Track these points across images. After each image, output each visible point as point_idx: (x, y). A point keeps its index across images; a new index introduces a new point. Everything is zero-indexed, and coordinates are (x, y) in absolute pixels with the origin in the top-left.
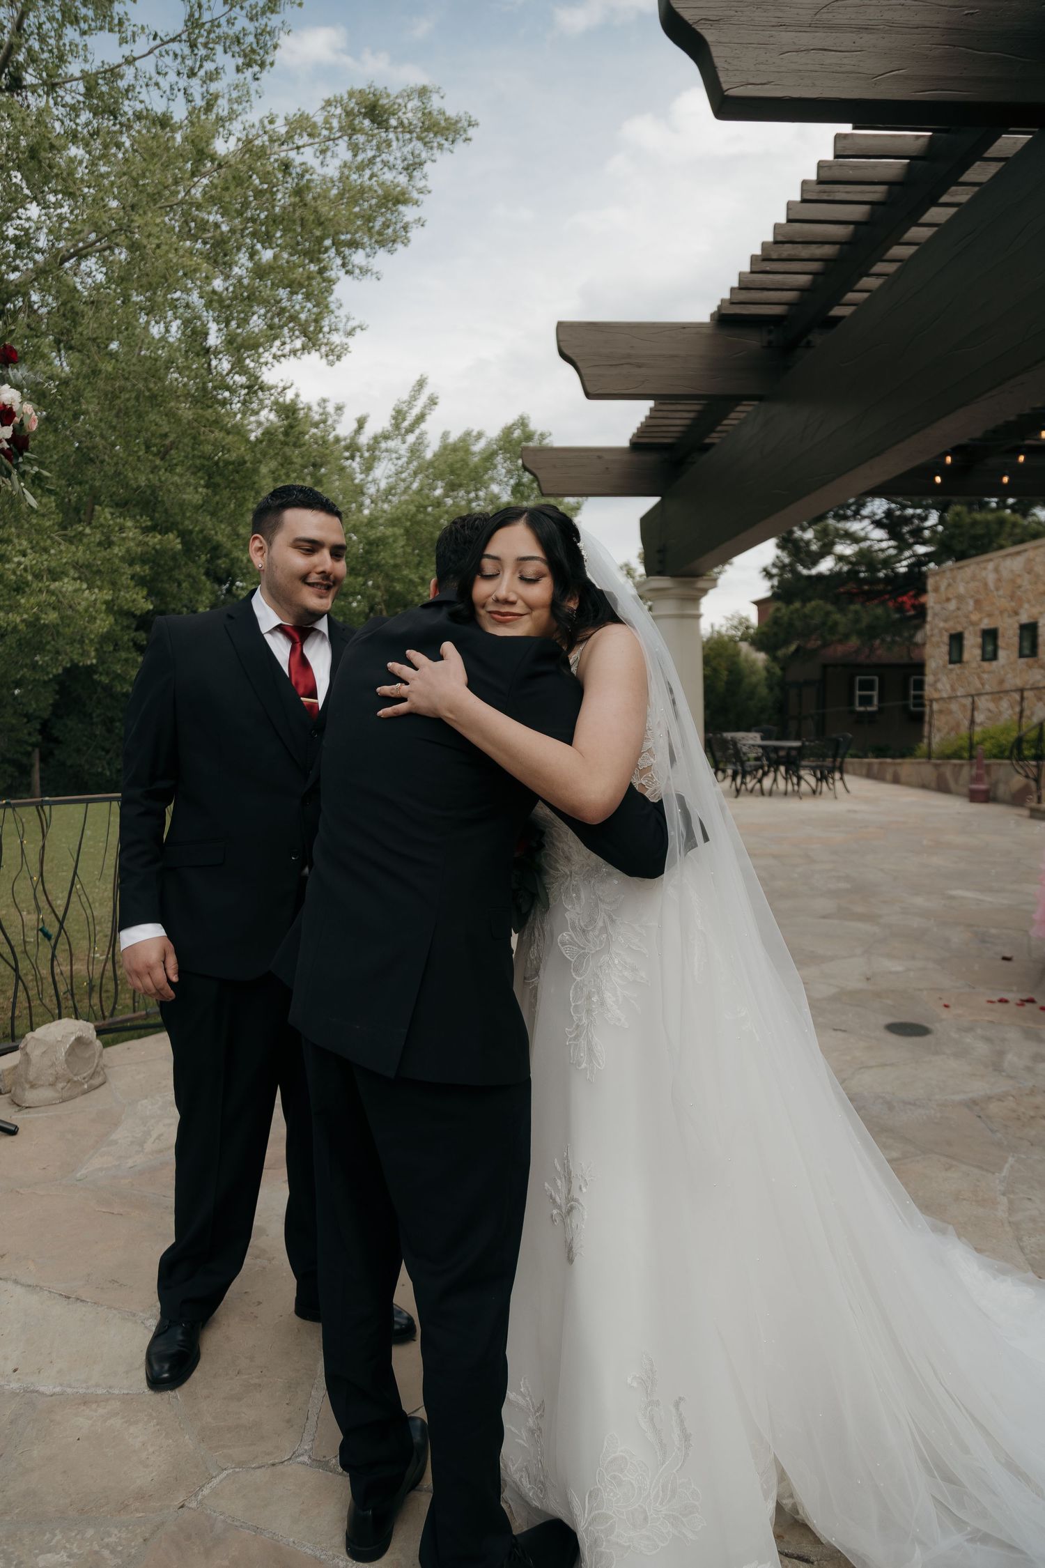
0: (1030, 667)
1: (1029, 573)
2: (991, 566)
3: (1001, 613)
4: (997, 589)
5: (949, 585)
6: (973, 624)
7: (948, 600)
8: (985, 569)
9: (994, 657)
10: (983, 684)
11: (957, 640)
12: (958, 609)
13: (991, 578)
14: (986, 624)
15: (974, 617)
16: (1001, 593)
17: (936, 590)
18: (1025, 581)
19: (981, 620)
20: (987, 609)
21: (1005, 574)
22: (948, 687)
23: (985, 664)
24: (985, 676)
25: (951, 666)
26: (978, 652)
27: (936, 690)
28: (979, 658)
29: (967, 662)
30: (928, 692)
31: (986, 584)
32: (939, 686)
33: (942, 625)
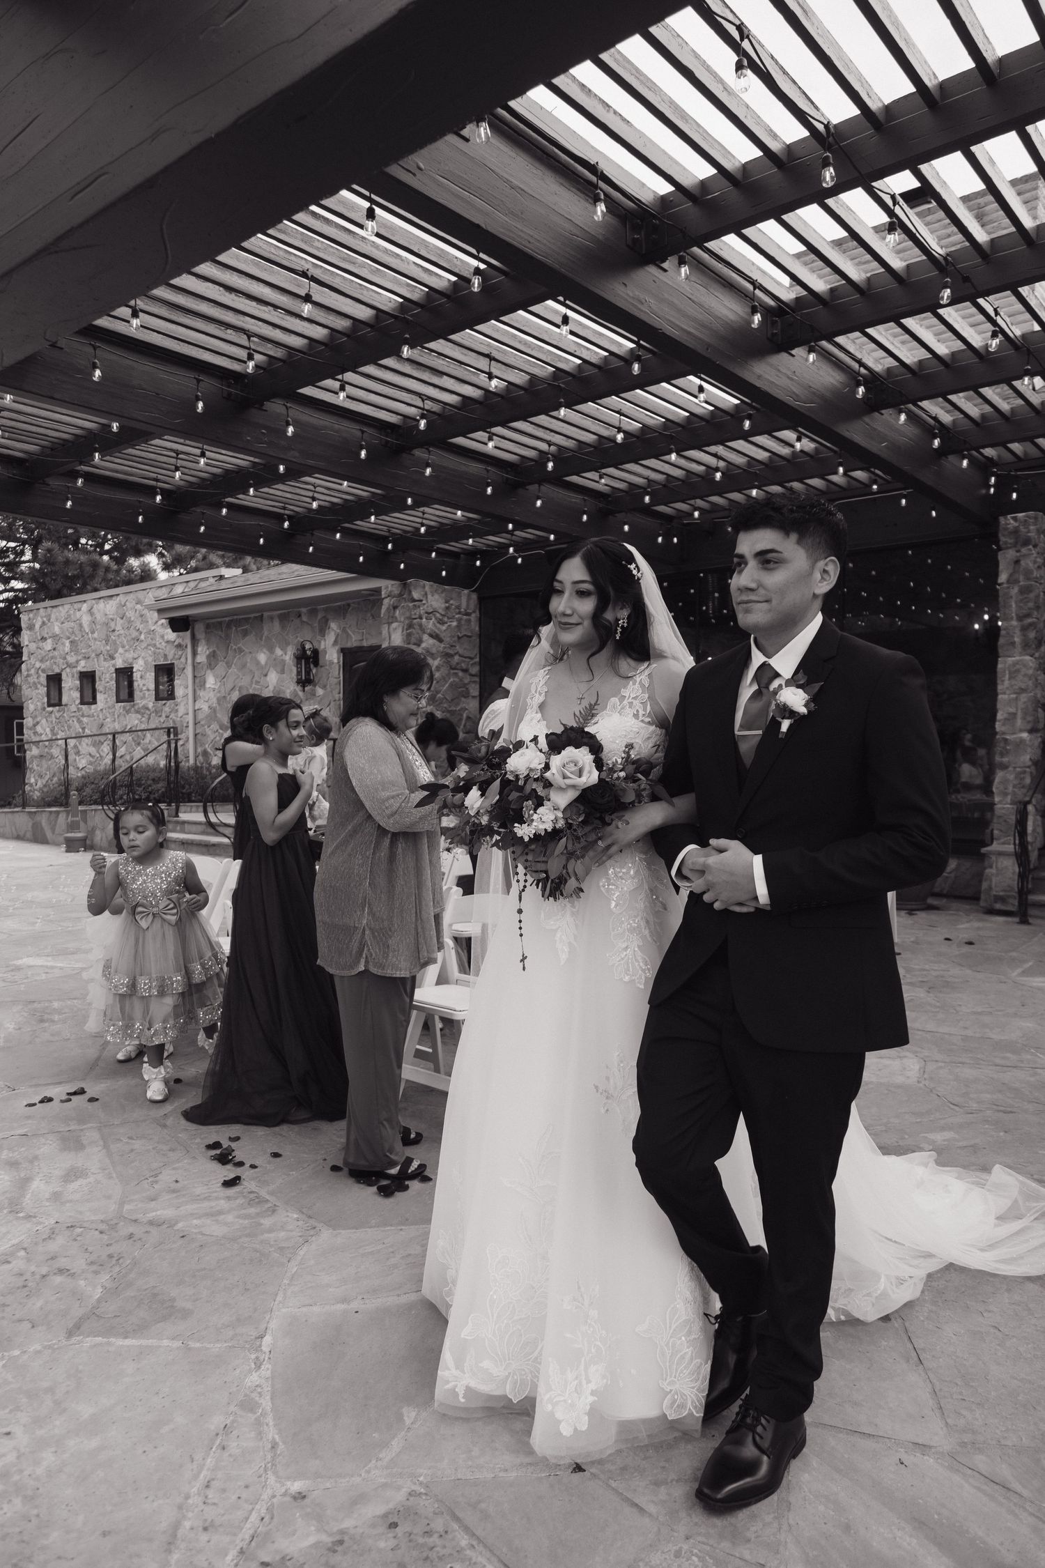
0: (128, 712)
1: (122, 618)
2: (85, 607)
3: (98, 655)
4: (93, 632)
5: (44, 623)
6: (69, 665)
7: (44, 639)
8: (79, 610)
9: (94, 701)
10: (83, 729)
11: (55, 681)
12: (54, 649)
13: (86, 620)
14: (83, 666)
15: (72, 659)
16: (96, 635)
17: (31, 627)
18: (119, 625)
19: (77, 662)
20: (83, 651)
21: (99, 616)
22: (48, 730)
23: (84, 707)
24: (85, 720)
25: (50, 709)
26: (77, 695)
27: (35, 733)
28: (78, 701)
29: (66, 705)
30: (28, 735)
31: (81, 625)
32: (39, 729)
33: (38, 665)
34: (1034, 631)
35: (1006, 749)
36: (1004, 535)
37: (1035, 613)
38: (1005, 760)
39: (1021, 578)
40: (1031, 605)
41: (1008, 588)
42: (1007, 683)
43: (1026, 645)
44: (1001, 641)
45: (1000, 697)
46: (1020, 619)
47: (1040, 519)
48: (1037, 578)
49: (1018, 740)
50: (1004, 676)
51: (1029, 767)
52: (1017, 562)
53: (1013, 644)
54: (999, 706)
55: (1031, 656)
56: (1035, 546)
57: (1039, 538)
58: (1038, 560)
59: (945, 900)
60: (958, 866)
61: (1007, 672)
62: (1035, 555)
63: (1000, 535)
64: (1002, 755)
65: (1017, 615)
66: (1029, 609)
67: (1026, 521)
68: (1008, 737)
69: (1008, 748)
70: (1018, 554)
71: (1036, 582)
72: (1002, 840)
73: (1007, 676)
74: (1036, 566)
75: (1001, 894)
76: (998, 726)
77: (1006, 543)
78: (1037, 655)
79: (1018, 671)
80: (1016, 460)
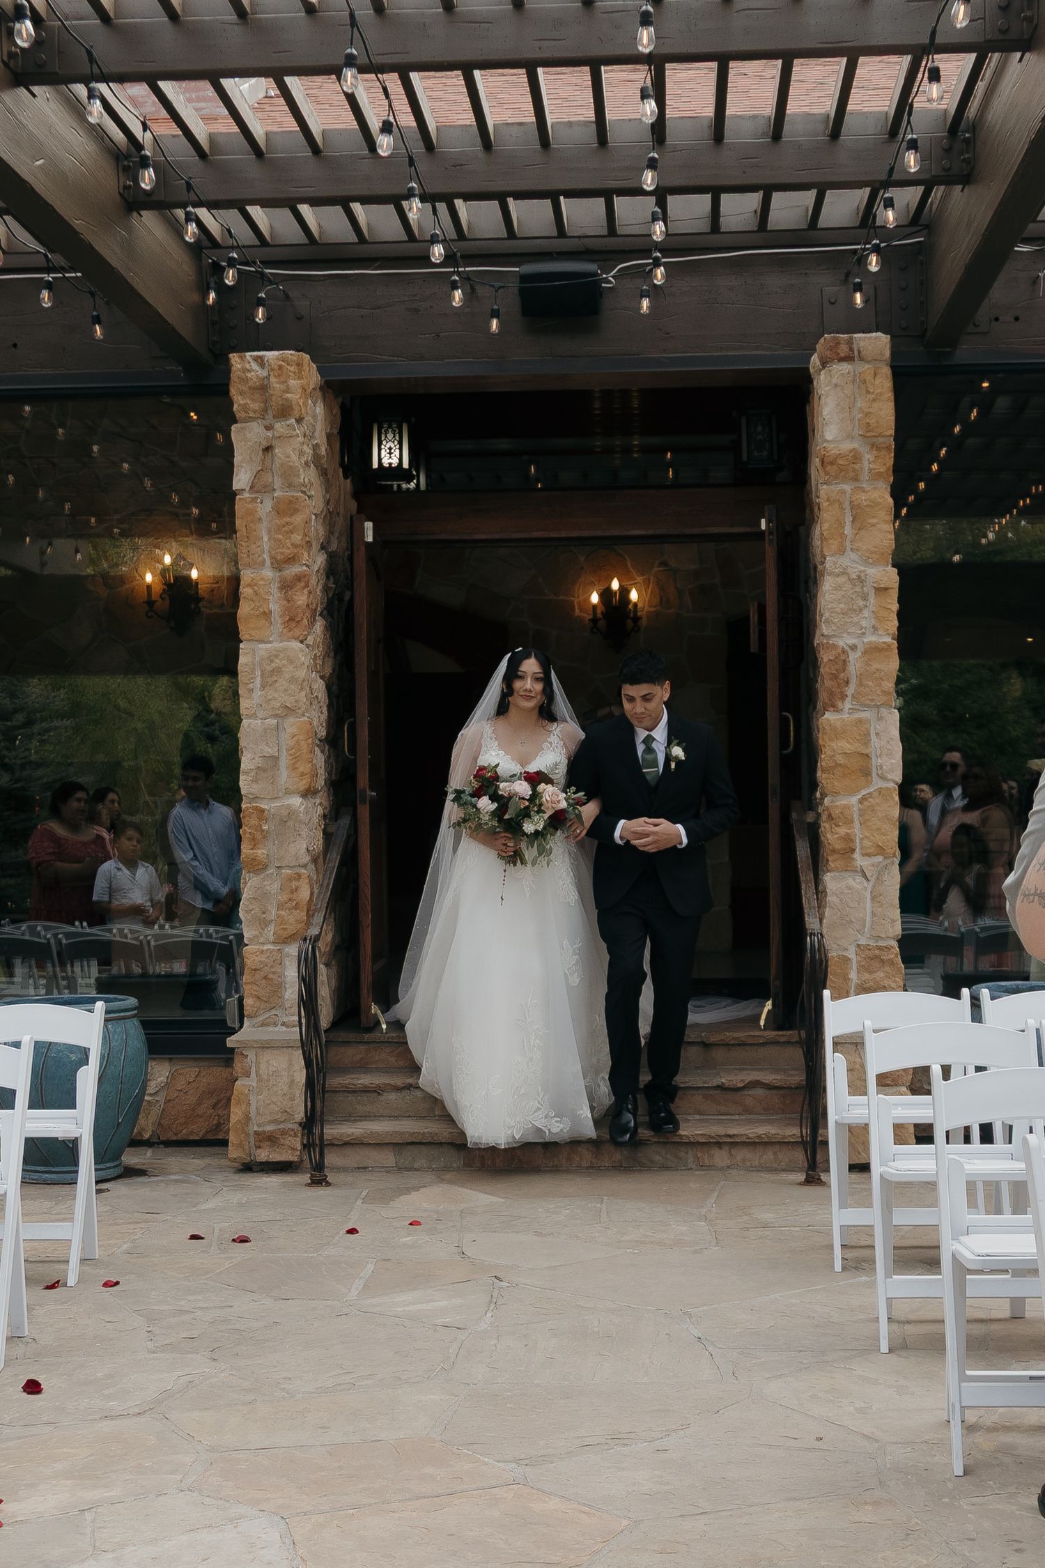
34: (306, 591)
35: (262, 831)
36: (241, 393)
37: (306, 555)
38: (261, 852)
39: (278, 483)
40: (297, 538)
41: (254, 500)
42: (258, 693)
43: (291, 620)
44: (244, 609)
45: (245, 723)
46: (278, 565)
47: (306, 367)
48: (304, 485)
49: (284, 813)
50: (252, 680)
51: (305, 866)
52: (268, 449)
53: (267, 615)
54: (244, 740)
55: (302, 642)
56: (299, 420)
57: (305, 404)
58: (305, 448)
59: (149, 1152)
60: (172, 1076)
61: (258, 673)
62: (301, 439)
63: (233, 391)
64: (255, 843)
65: (272, 558)
66: (295, 546)
67: (280, 367)
68: (264, 806)
69: (266, 827)
70: (270, 434)
71: (304, 492)
72: (261, 1019)
73: (258, 680)
74: (303, 460)
75: (269, 1128)
76: (245, 784)
77: (245, 408)
78: (310, 640)
79: (278, 671)
80: (257, 242)
